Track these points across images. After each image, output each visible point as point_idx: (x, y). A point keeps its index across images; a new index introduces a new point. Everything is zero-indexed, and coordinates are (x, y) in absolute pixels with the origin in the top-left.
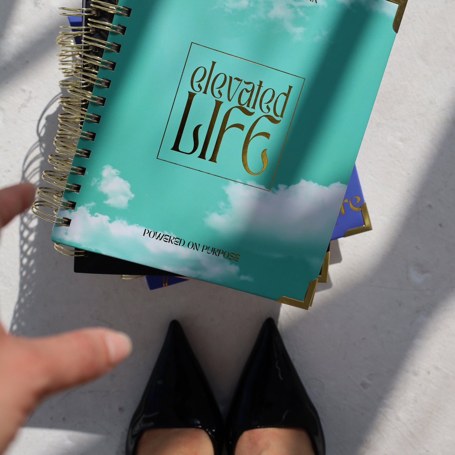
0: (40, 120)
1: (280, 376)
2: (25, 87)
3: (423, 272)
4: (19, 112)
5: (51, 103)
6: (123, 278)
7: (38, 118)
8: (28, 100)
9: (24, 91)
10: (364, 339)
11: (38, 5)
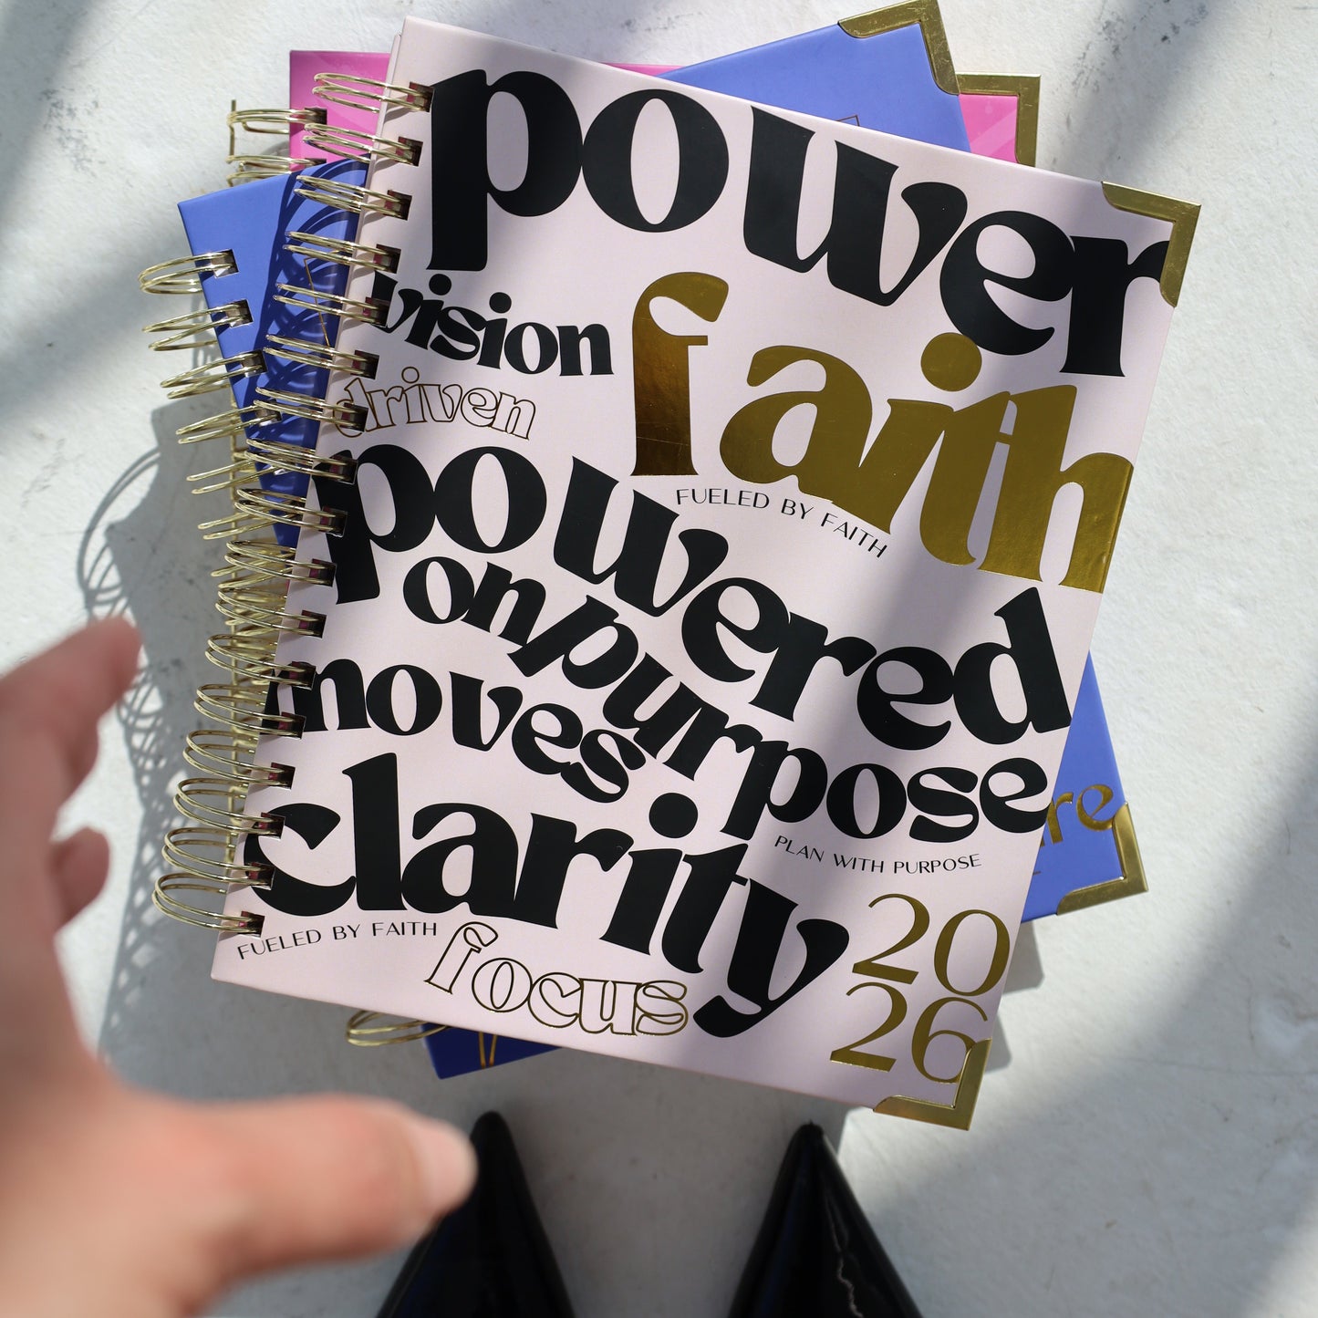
0: (89, 532)
1: (853, 1307)
2: (43, 426)
3: (1301, 1018)
4: (24, 505)
5: (127, 479)
6: (352, 1041)
7: (85, 525)
8: (53, 468)
9: (41, 437)
10: (1109, 1225)
11: (86, 164)
